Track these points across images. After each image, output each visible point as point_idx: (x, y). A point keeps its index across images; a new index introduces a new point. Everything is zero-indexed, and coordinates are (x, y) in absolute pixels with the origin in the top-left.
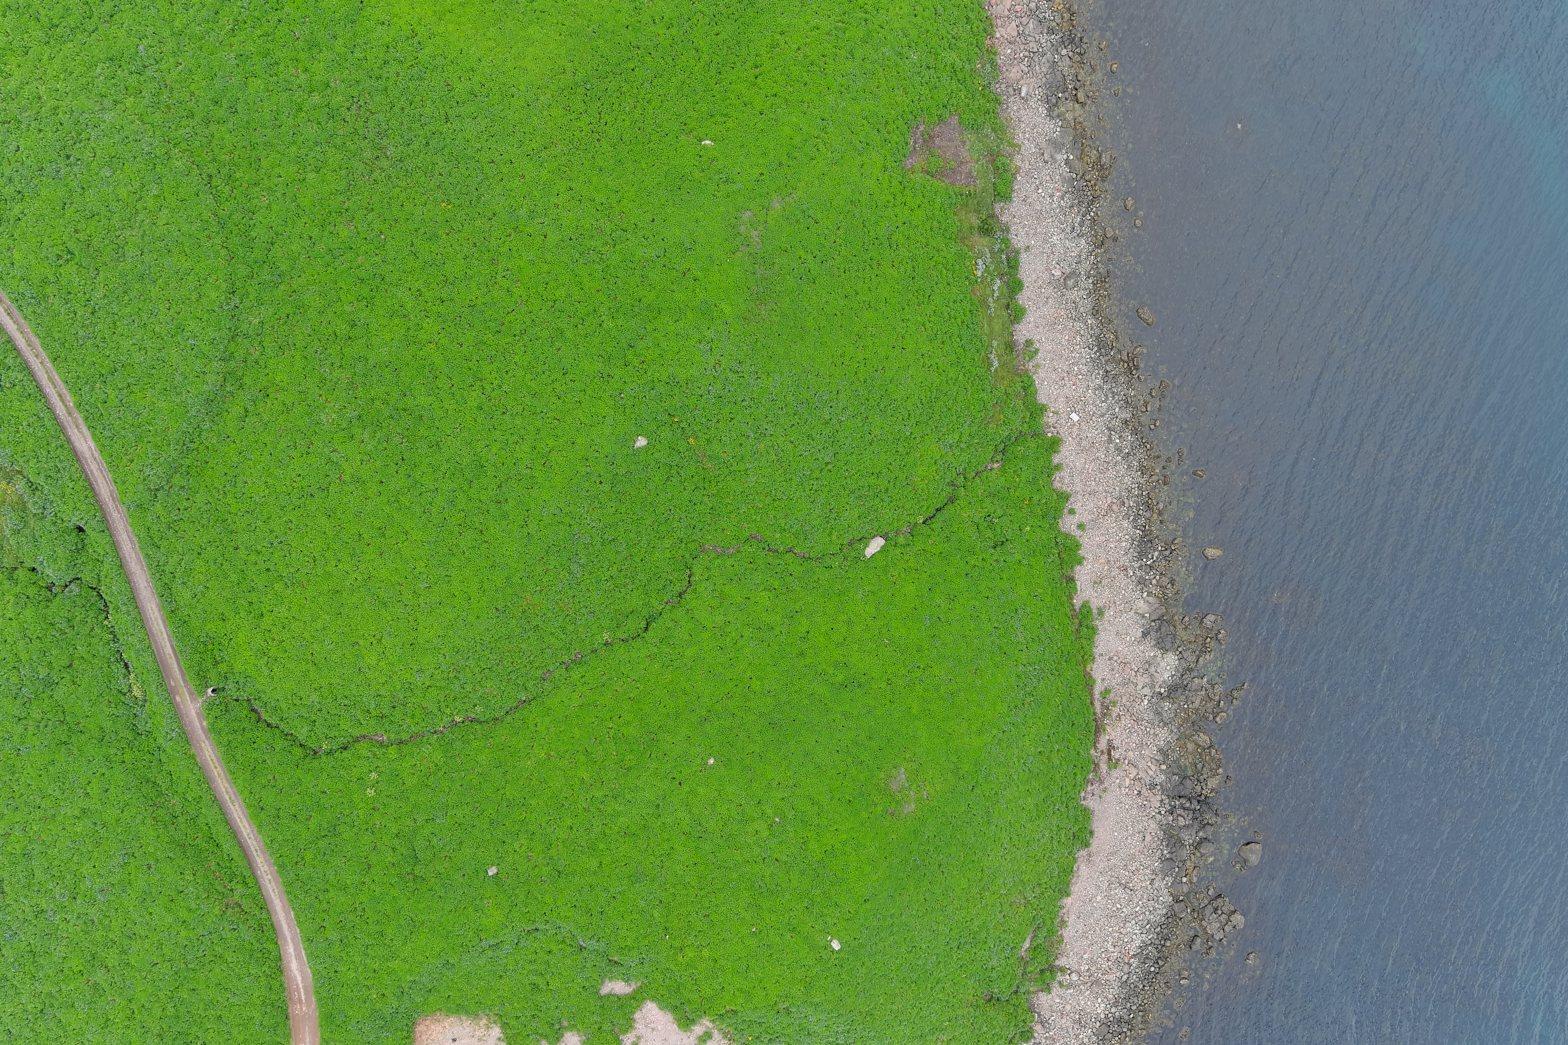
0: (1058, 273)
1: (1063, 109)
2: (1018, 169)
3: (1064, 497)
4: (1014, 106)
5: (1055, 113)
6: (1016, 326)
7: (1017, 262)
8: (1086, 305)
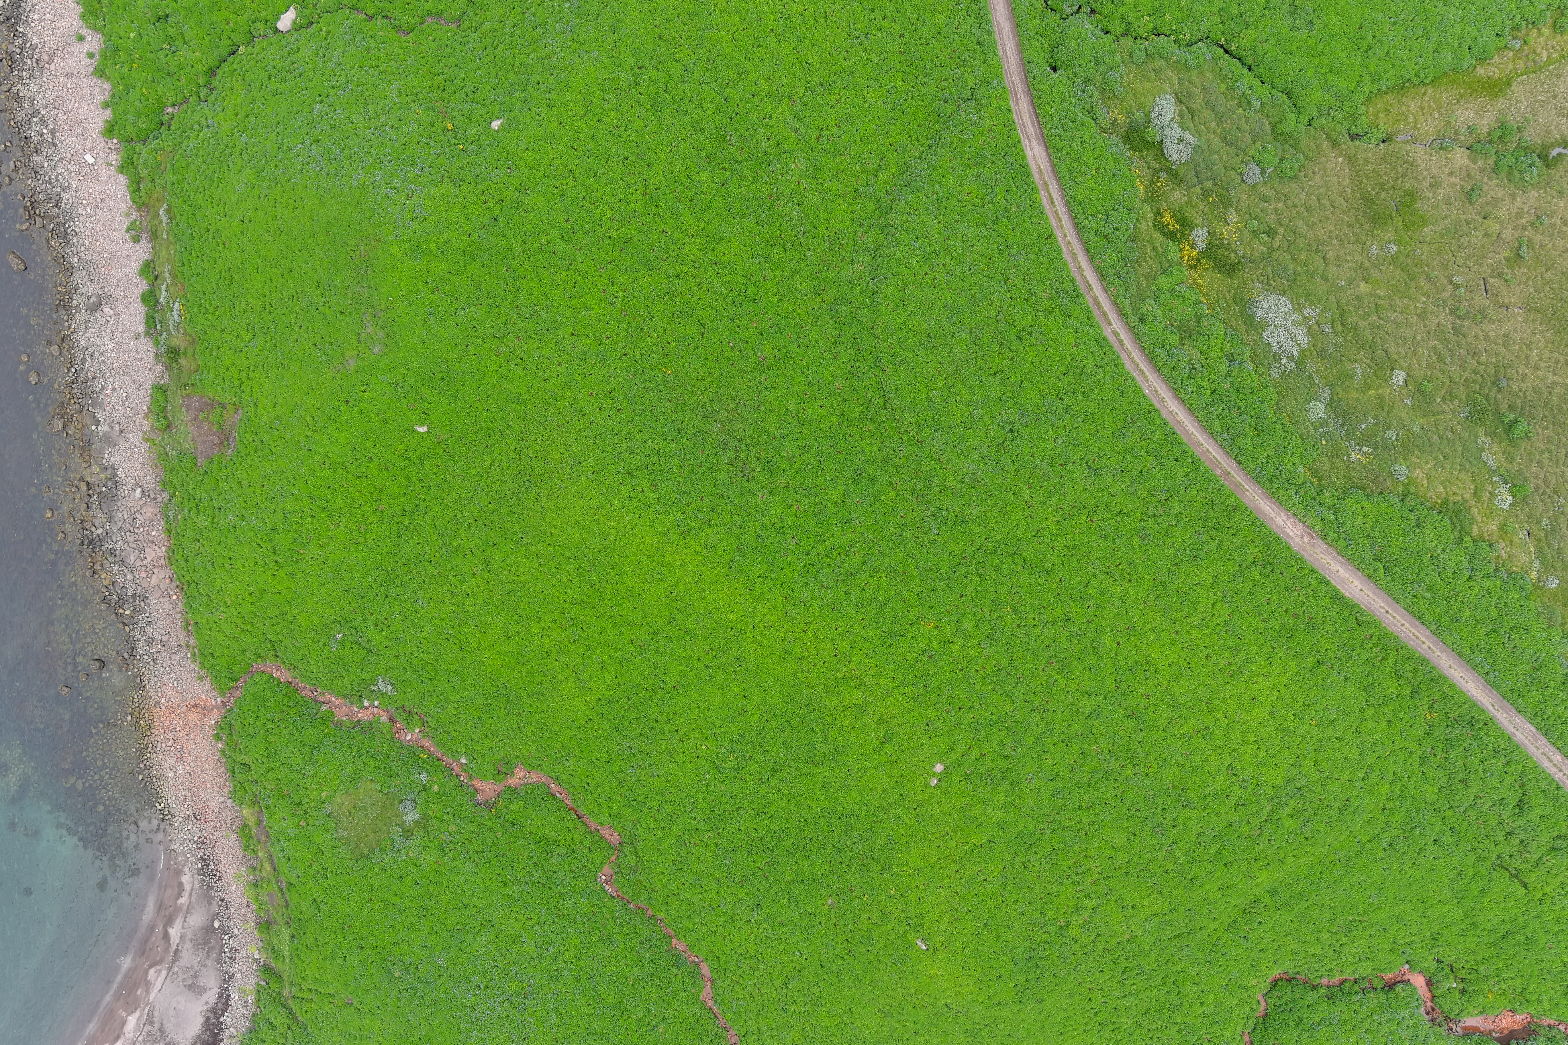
0: (107, 310)
1: (103, 476)
2: (146, 417)
3: (100, 72)
4: (149, 480)
5: (109, 472)
6: (150, 258)
7: (147, 323)
8: (79, 277)
